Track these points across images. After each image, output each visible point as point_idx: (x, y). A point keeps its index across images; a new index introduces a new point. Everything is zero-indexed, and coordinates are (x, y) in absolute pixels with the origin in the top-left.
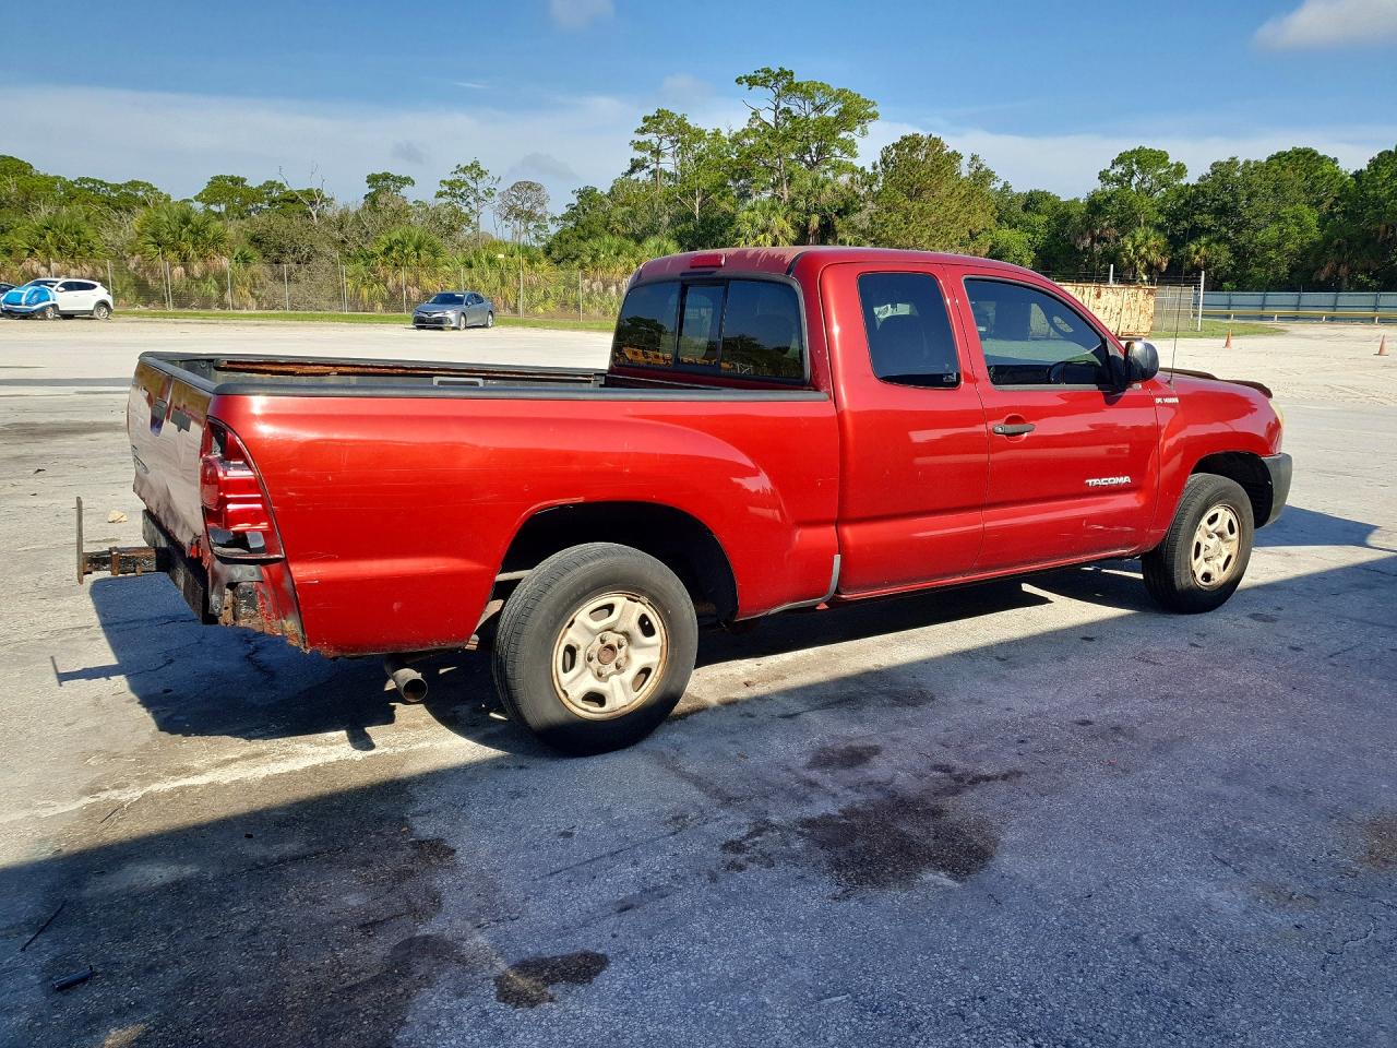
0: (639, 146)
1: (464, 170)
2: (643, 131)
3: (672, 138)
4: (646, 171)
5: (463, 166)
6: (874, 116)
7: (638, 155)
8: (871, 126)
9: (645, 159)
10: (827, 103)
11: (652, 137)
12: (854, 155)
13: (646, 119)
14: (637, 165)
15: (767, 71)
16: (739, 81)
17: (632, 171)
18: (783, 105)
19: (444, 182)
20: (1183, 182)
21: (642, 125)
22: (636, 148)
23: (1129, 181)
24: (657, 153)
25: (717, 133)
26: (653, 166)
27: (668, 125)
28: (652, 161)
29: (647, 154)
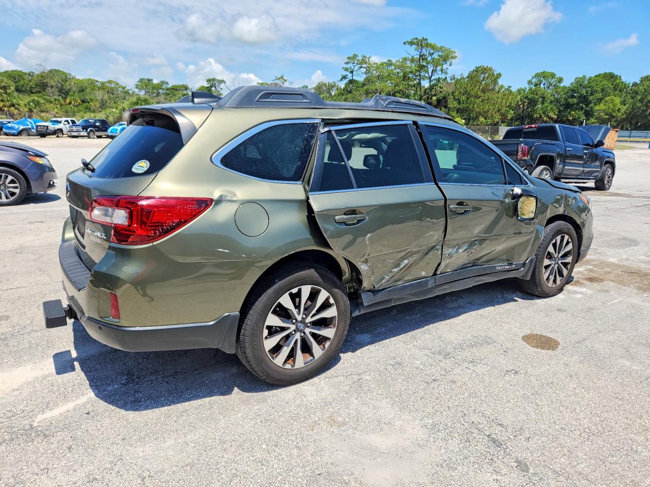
0: (346, 69)
1: (279, 79)
2: (347, 63)
3: (359, 66)
4: (347, 79)
5: (278, 77)
6: (455, 57)
7: (345, 73)
8: (454, 61)
9: (347, 75)
11: (351, 66)
12: (446, 73)
13: (349, 58)
14: (344, 77)
15: (417, 39)
16: (405, 43)
17: (341, 80)
20: (562, 85)
24: (352, 72)
26: (351, 78)
27: (358, 60)
28: (350, 75)
29: (348, 73)
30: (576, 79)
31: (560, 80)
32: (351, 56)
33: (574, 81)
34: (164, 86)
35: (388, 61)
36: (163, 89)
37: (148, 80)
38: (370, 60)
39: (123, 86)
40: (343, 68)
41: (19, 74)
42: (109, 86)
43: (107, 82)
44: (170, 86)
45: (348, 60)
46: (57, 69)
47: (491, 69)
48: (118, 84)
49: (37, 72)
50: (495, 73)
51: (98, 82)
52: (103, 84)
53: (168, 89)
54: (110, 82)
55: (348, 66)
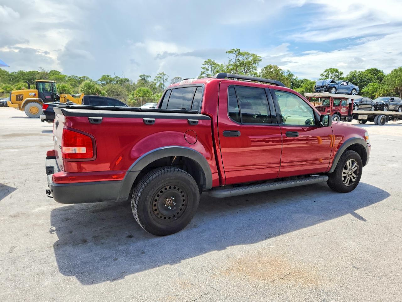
0: (203, 68)
2: (204, 65)
4: (205, 74)
7: (203, 70)
8: (260, 62)
10: (249, 57)
11: (207, 66)
13: (205, 62)
14: (203, 73)
17: (202, 74)
18: (237, 58)
19: (156, 77)
21: (204, 63)
23: (328, 76)
25: (222, 65)
29: (205, 70)
30: (351, 72)
31: (341, 73)
32: (207, 60)
33: (349, 74)
40: (201, 67)
43: (82, 77)
46: (55, 70)
52: (80, 78)
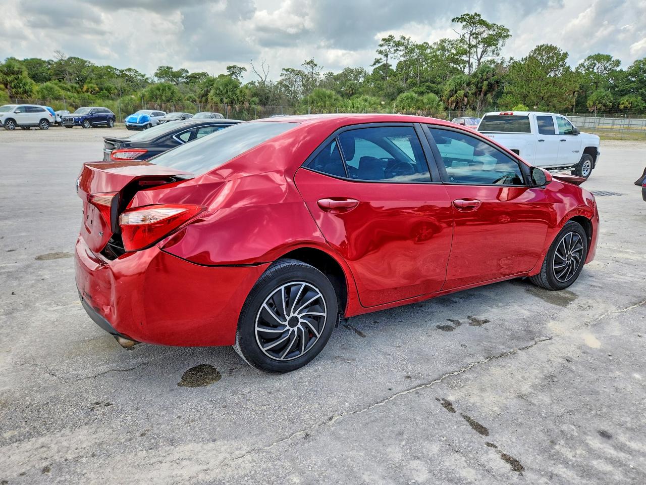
1: (308, 64)
3: (395, 48)
5: (308, 61)
6: (508, 36)
9: (381, 59)
15: (468, 14)
16: (453, 20)
20: (618, 69)
22: (379, 53)
24: (386, 56)
26: (385, 62)
27: (395, 42)
28: (384, 59)
34: (184, 75)
35: (425, 43)
36: (183, 77)
37: (168, 68)
38: (410, 41)
39: (143, 74)
41: (38, 62)
42: (128, 74)
44: (190, 74)
45: (383, 42)
47: (555, 48)
48: (137, 72)
49: (55, 60)
50: (562, 53)
51: (118, 70)
53: (187, 77)
54: (129, 70)
55: (383, 49)
